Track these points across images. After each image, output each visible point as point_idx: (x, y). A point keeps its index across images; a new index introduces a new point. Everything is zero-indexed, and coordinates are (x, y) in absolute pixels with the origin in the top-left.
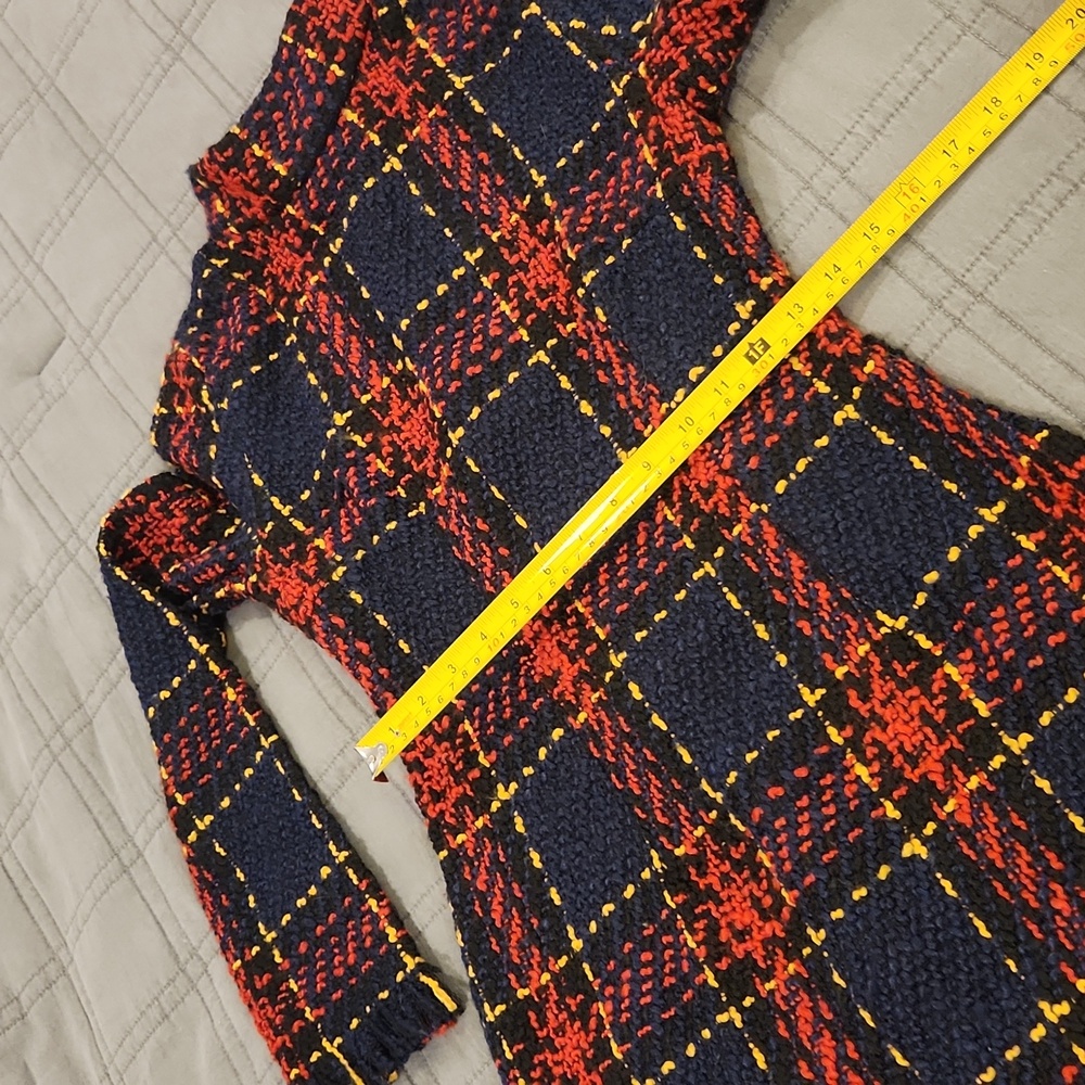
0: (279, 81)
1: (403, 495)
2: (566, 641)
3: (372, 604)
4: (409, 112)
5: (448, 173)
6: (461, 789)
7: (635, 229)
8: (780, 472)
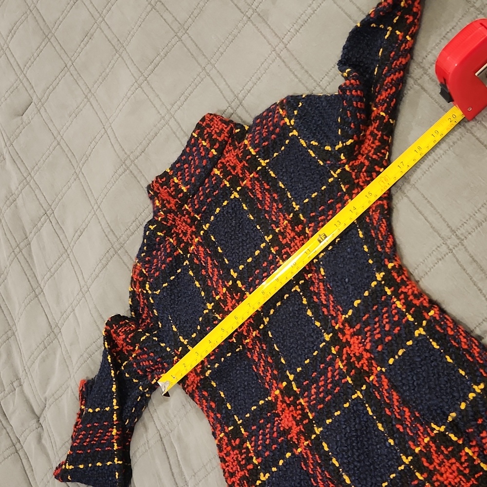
0: (188, 151)
2: (295, 415)
4: (242, 174)
6: (243, 473)
8: (391, 354)
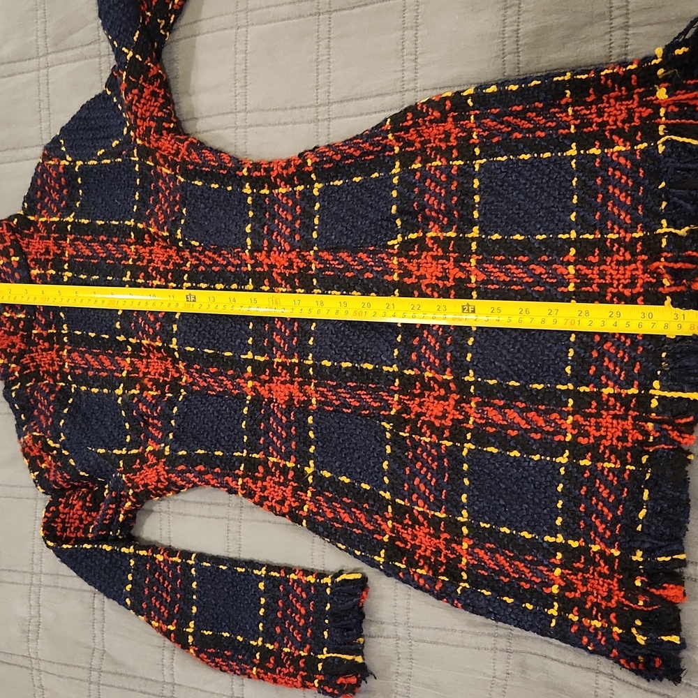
1: (170, 395)
2: (284, 379)
3: (191, 450)
4: (58, 249)
5: (92, 257)
6: (290, 487)
7: (183, 203)
8: (310, 231)
